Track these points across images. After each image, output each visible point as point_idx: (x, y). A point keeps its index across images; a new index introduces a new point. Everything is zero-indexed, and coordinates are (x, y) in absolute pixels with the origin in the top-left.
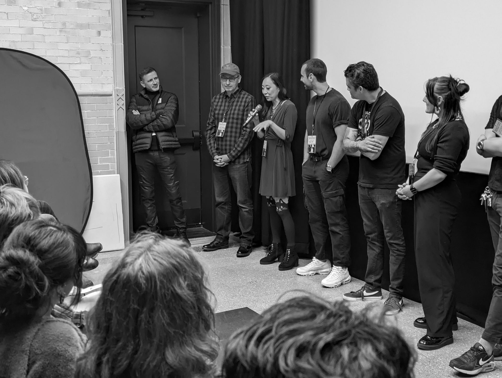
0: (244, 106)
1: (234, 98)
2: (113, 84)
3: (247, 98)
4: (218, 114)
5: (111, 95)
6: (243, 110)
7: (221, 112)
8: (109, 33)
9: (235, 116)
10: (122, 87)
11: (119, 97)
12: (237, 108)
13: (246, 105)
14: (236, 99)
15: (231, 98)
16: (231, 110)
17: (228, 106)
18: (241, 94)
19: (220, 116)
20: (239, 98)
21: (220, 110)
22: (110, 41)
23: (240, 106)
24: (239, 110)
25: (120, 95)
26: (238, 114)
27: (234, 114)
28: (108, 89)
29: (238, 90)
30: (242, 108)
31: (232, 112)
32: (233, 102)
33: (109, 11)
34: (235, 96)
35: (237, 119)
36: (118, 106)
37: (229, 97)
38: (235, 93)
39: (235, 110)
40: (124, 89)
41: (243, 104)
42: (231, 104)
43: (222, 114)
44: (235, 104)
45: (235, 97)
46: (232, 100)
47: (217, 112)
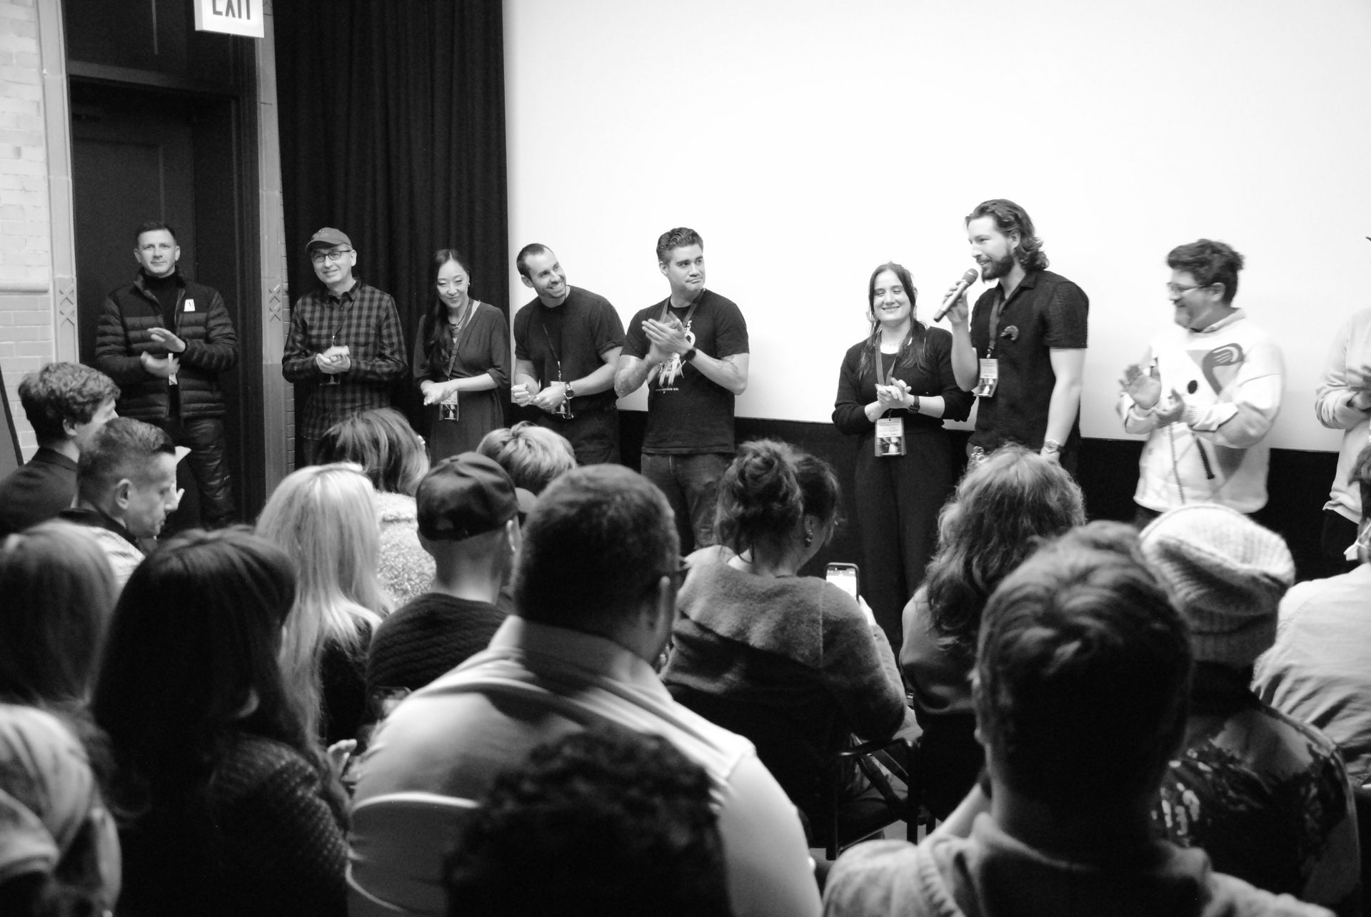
0: (378, 317)
1: (351, 300)
2: (50, 268)
3: (381, 300)
4: (319, 337)
5: (46, 292)
6: (376, 325)
7: (324, 332)
8: (40, 153)
9: (362, 339)
10: (68, 275)
11: (63, 297)
12: (363, 322)
13: (383, 315)
14: (357, 304)
15: (344, 302)
16: (349, 326)
17: (341, 319)
18: (363, 292)
19: (324, 342)
20: (362, 300)
21: (320, 328)
22: (40, 171)
23: (369, 317)
24: (368, 325)
25: (67, 291)
26: (367, 335)
27: (357, 335)
28: (39, 277)
29: (356, 285)
30: (373, 321)
31: (353, 330)
32: (351, 309)
33: (38, 103)
34: (353, 297)
35: (366, 344)
36: (63, 316)
37: (338, 301)
38: (353, 290)
39: (359, 326)
40: (75, 278)
41: (374, 313)
42: (345, 313)
43: (329, 336)
44: (355, 313)
45: (353, 299)
46: (348, 304)
47: (314, 332)
